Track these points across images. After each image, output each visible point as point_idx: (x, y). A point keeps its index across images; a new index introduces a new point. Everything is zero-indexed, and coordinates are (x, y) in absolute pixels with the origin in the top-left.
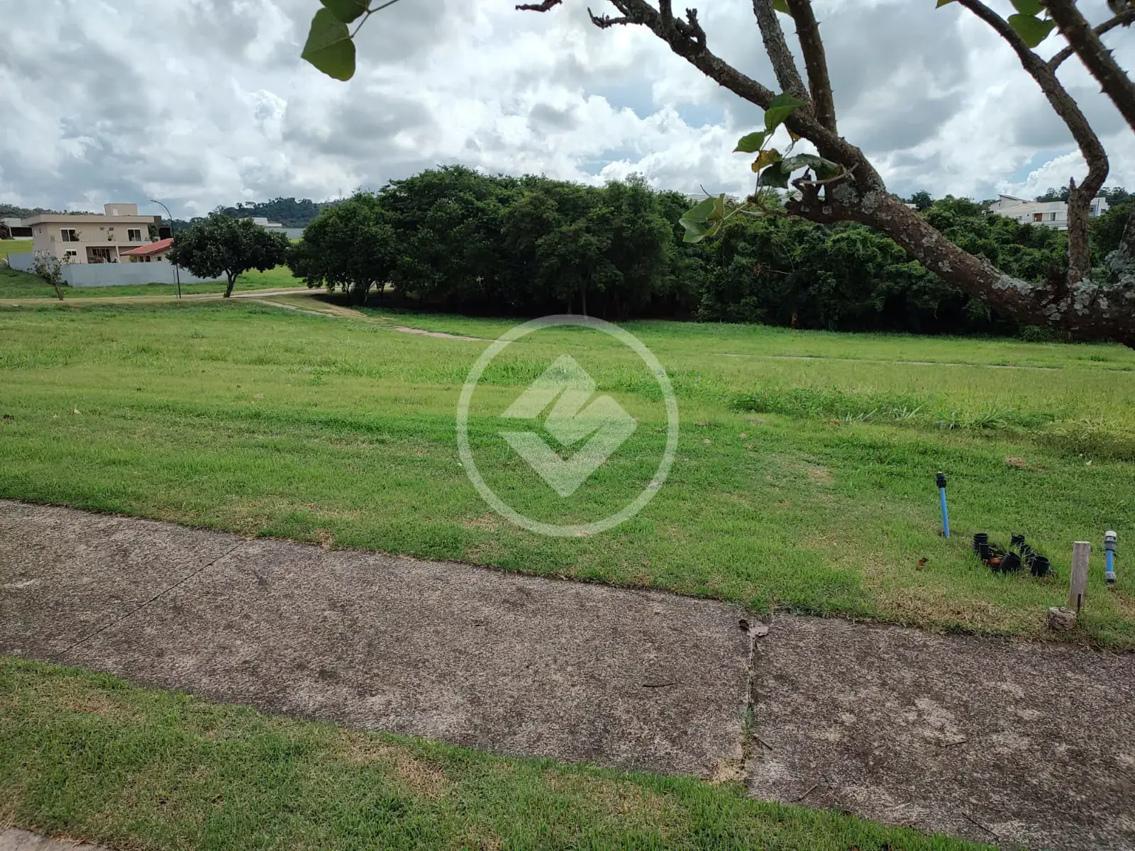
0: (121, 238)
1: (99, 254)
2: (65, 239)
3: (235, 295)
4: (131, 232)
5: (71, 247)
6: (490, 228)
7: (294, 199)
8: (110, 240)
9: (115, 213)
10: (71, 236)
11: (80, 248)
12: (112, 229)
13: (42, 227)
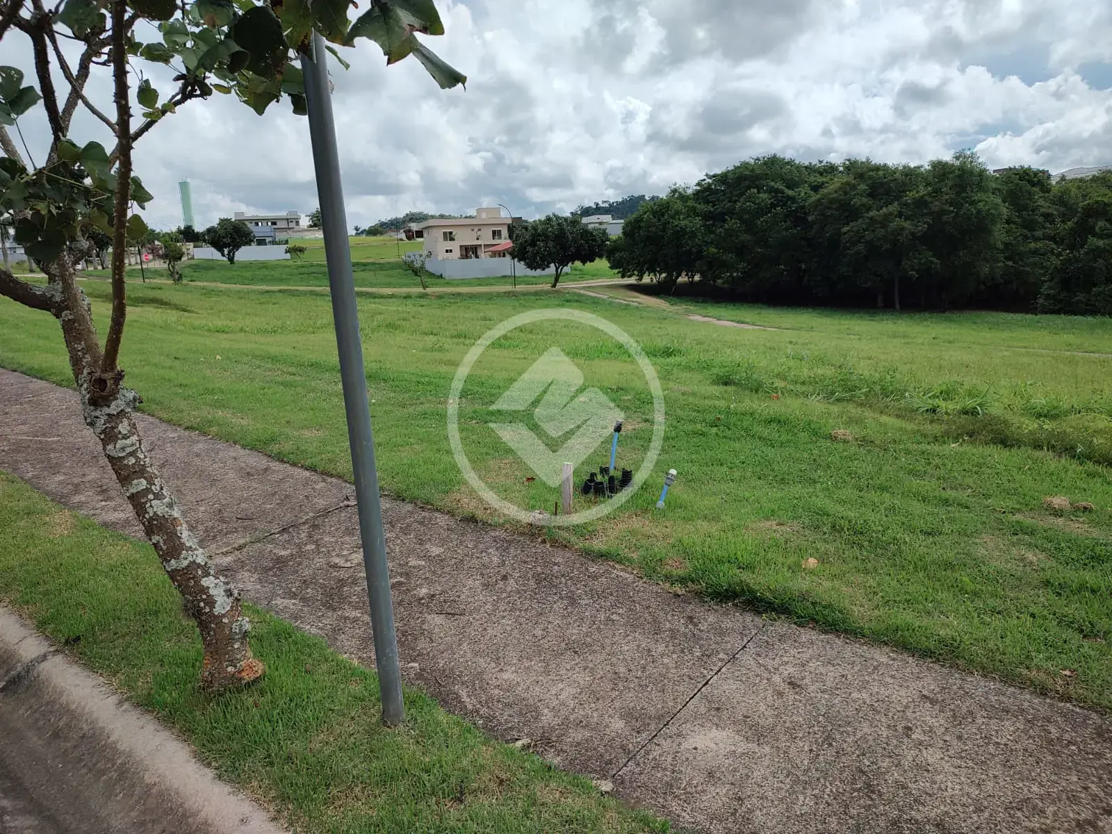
0: (486, 238)
1: (469, 251)
2: (445, 238)
3: (559, 286)
4: (494, 232)
5: (449, 245)
6: (798, 217)
7: (644, 196)
8: (478, 239)
9: (484, 215)
10: (449, 237)
11: (455, 246)
12: (480, 230)
13: (430, 230)
